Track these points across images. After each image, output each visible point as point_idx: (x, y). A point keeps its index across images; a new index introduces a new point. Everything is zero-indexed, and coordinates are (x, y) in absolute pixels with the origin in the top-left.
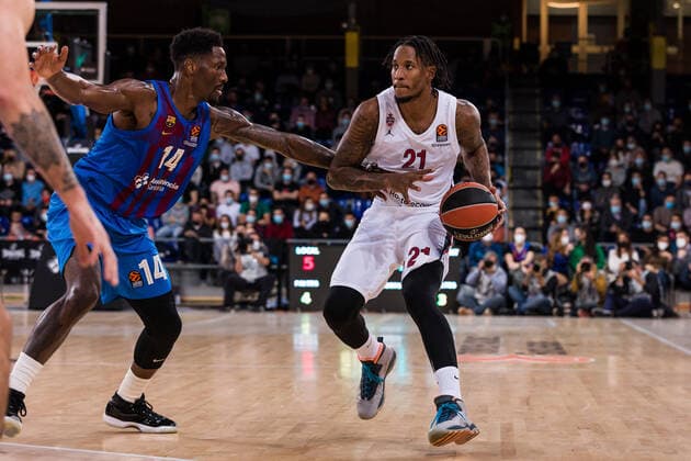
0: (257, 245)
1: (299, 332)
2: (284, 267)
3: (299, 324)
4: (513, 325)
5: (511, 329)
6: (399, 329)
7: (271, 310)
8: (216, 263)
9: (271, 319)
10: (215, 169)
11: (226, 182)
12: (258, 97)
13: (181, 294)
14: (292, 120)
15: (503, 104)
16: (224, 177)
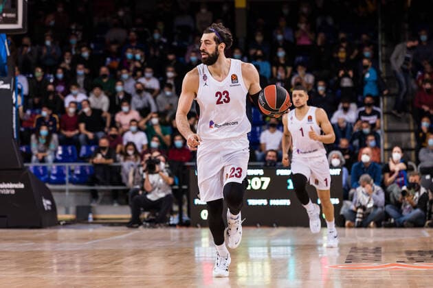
0: (163, 165)
1: (200, 245)
2: (185, 187)
3: (200, 238)
4: (390, 236)
5: (389, 239)
6: (288, 241)
7: (174, 226)
8: (124, 185)
9: (174, 234)
10: (119, 99)
11: (126, 113)
12: (157, 36)
13: (94, 214)
14: (187, 56)
15: (376, 37)
16: (125, 108)
